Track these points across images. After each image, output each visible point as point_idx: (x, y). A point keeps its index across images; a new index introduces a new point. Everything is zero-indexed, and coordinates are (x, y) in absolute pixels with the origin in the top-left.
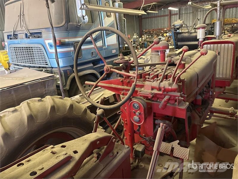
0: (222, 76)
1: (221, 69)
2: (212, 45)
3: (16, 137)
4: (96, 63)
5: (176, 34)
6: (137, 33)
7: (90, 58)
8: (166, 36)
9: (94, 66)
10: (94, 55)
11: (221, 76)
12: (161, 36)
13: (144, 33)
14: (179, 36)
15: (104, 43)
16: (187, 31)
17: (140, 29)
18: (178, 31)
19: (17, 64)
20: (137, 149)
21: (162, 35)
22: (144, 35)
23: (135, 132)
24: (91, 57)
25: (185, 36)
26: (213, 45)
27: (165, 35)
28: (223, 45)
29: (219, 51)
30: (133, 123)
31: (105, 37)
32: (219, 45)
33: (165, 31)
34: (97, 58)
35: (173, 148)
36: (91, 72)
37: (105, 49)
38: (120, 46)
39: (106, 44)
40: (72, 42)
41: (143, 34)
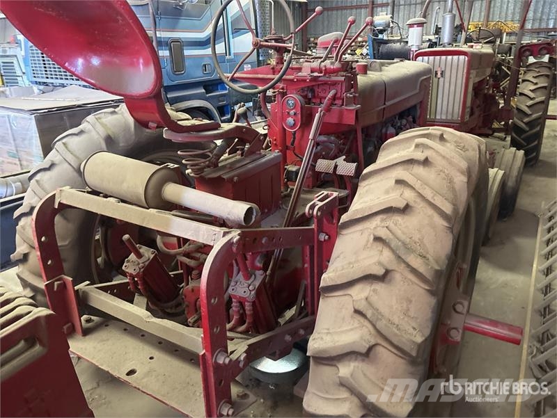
0: (447, 116)
1: (445, 103)
2: (431, 58)
3: (121, 145)
4: (211, 88)
5: (378, 43)
6: (297, 45)
7: (198, 75)
8: (362, 54)
9: (207, 94)
10: (209, 70)
11: (444, 117)
12: (349, 54)
13: (313, 45)
14: (383, 48)
15: (228, 47)
16: (399, 38)
17: (302, 35)
18: (380, 36)
19: (45, 83)
20: (290, 169)
21: (353, 52)
22: (311, 51)
23: (287, 148)
24: (201, 74)
25: (395, 49)
26: (433, 57)
27: (358, 51)
28: (450, 57)
29: (443, 69)
30: (285, 129)
31: (231, 36)
32: (444, 57)
33: (360, 43)
34: (212, 77)
35: (336, 167)
36: (202, 105)
37: (229, 61)
38: (260, 59)
39: (232, 52)
40: (167, 40)
41: (310, 48)
